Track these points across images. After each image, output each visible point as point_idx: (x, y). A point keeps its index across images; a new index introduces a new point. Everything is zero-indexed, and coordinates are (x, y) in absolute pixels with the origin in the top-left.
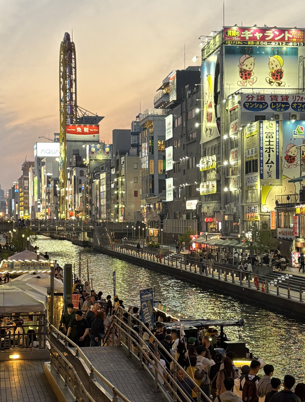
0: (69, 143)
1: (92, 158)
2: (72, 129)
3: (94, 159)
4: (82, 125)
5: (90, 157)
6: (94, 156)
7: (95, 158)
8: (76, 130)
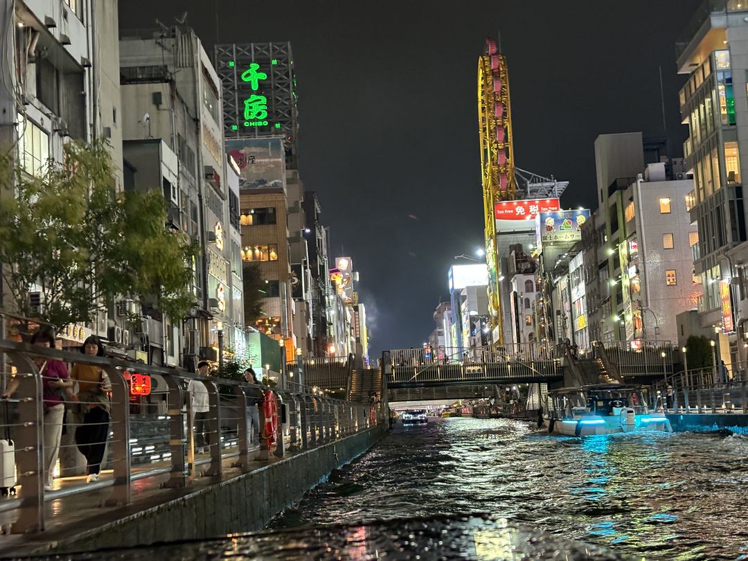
0: (501, 237)
1: (548, 240)
2: (506, 211)
3: (554, 242)
4: (526, 202)
5: (544, 238)
6: (553, 236)
7: (555, 240)
8: (515, 212)
